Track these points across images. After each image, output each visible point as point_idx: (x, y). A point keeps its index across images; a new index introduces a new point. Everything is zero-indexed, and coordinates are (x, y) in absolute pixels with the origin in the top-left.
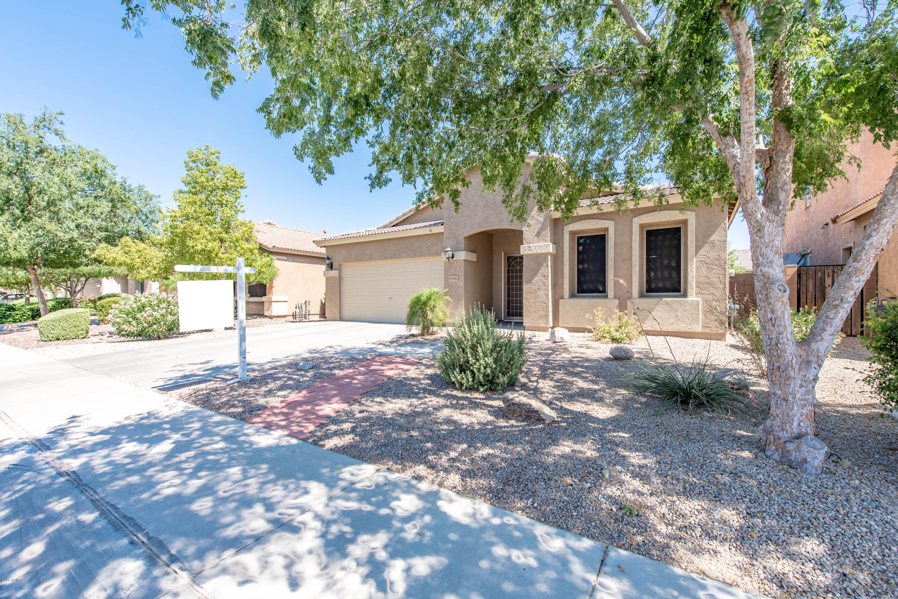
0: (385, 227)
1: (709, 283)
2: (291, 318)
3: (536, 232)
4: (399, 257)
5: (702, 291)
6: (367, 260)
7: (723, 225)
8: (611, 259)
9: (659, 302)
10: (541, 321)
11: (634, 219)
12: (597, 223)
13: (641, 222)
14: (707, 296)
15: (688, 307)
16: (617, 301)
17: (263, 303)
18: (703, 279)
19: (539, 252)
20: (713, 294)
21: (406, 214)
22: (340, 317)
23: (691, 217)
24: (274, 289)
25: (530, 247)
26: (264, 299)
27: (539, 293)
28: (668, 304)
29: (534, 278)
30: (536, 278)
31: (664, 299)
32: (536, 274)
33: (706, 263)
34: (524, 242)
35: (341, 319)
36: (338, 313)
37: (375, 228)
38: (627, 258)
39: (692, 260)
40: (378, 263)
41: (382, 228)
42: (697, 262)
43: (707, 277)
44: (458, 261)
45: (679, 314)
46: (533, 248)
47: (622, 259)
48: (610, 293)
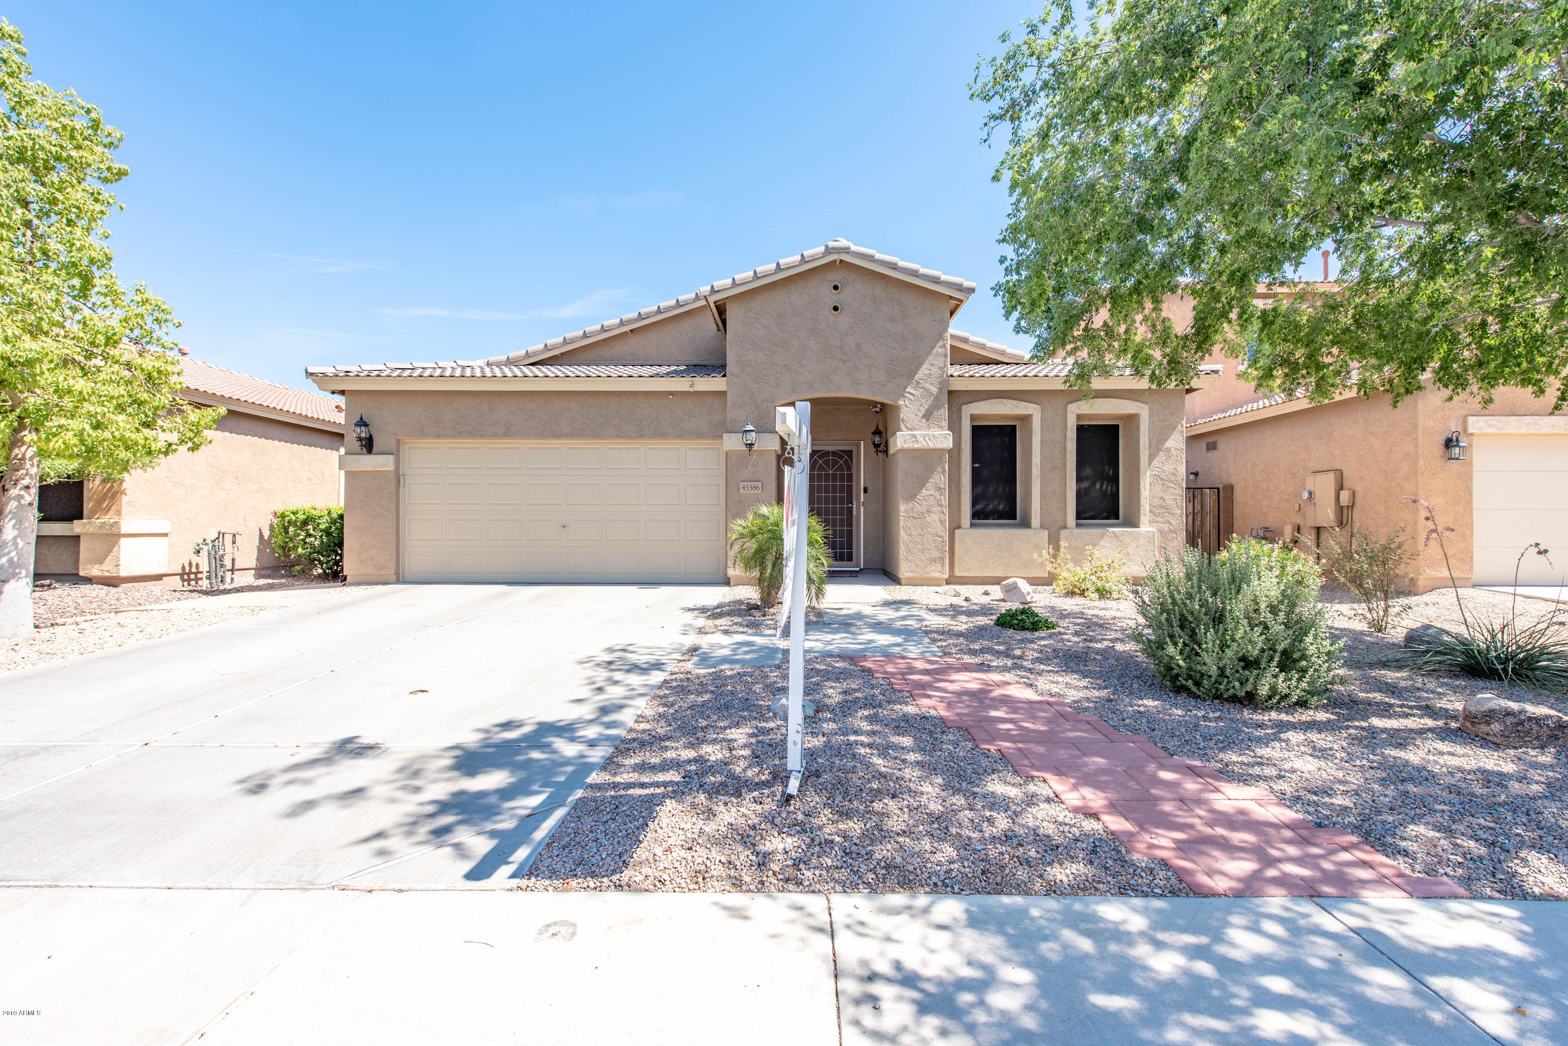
0: (509, 362)
1: (1165, 508)
2: (176, 582)
3: (923, 411)
4: (595, 435)
5: (1156, 518)
6: (495, 436)
7: (1179, 427)
8: (1036, 465)
9: (1104, 534)
10: (932, 568)
11: (1069, 406)
12: (1016, 406)
13: (1080, 412)
14: (1162, 525)
15: (1142, 541)
16: (1045, 533)
17: (76, 539)
18: (1157, 502)
19: (931, 445)
20: (1169, 522)
21: (573, 341)
22: (397, 574)
23: (1142, 410)
24: (124, 499)
25: (914, 436)
26: (77, 527)
27: (928, 519)
28: (1116, 536)
29: (919, 491)
30: (924, 491)
31: (1111, 529)
32: (924, 485)
33: (1161, 478)
34: (902, 426)
35: (400, 579)
36: (392, 565)
37: (481, 362)
38: (1059, 466)
39: (1145, 474)
40: (524, 445)
41: (499, 364)
42: (1151, 475)
43: (1162, 498)
44: (761, 453)
45: (1130, 551)
46: (920, 439)
47: (1052, 466)
48: (1035, 520)
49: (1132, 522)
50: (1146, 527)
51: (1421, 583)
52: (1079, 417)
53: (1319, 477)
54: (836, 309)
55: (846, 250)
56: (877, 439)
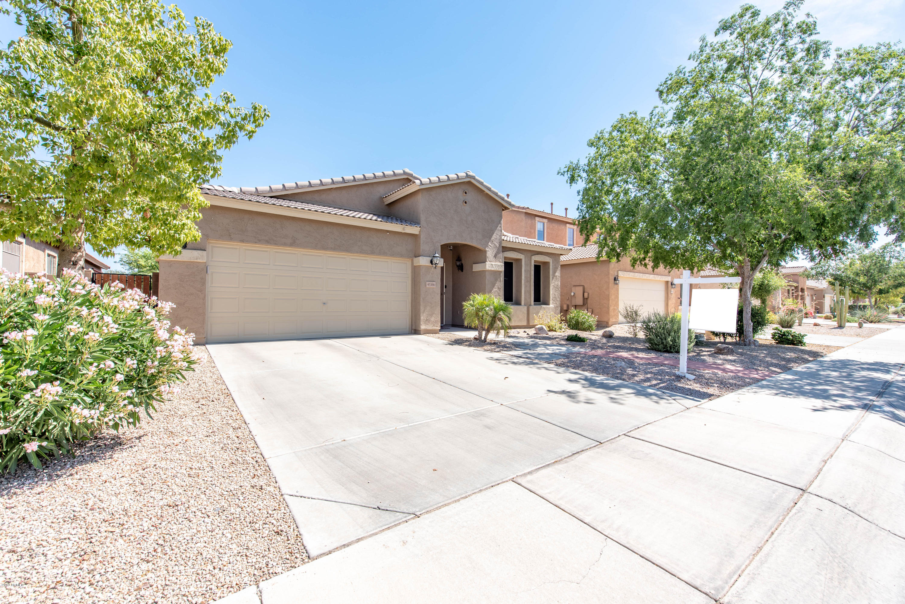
0: (258, 193)
1: (556, 298)
3: (494, 254)
5: (553, 302)
8: (523, 280)
9: (541, 308)
11: (533, 257)
12: (518, 255)
13: (535, 259)
16: (526, 307)
18: (554, 296)
19: (497, 269)
20: (556, 303)
23: (550, 261)
25: (492, 265)
28: (544, 309)
30: (494, 289)
31: (542, 306)
32: (494, 286)
33: (555, 288)
34: (487, 260)
35: (207, 341)
36: (203, 331)
39: (551, 285)
43: (555, 294)
46: (494, 266)
47: (528, 281)
48: (523, 303)
49: (547, 303)
50: (551, 306)
51: (610, 323)
52: (535, 261)
53: (577, 288)
54: (466, 203)
55: (473, 178)
56: (458, 263)
